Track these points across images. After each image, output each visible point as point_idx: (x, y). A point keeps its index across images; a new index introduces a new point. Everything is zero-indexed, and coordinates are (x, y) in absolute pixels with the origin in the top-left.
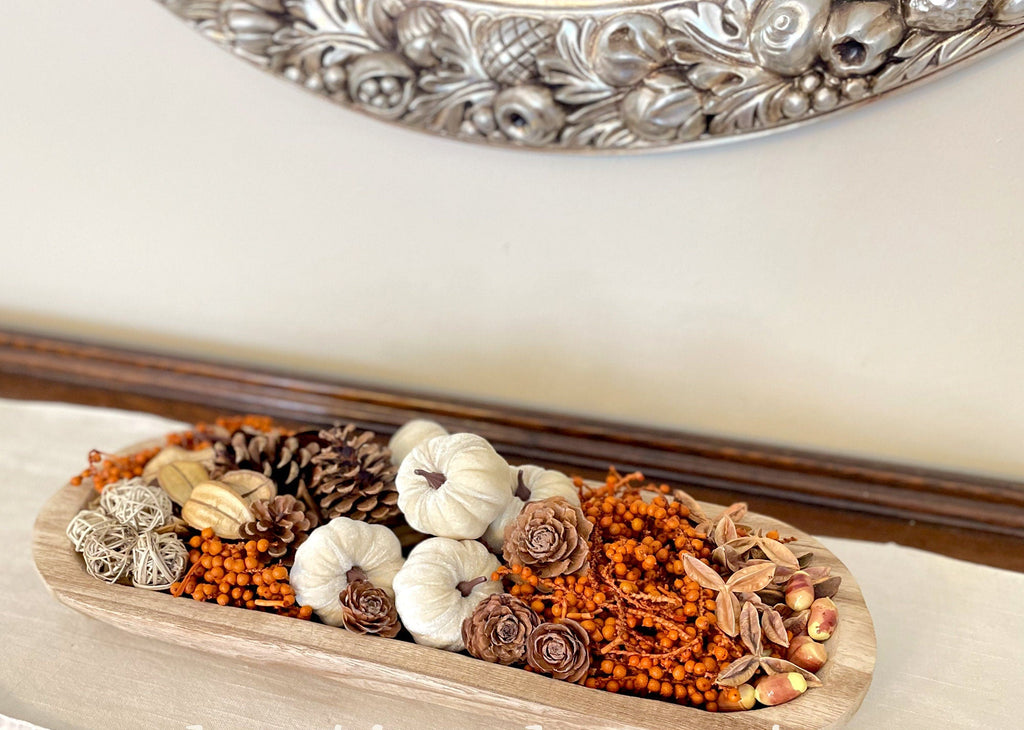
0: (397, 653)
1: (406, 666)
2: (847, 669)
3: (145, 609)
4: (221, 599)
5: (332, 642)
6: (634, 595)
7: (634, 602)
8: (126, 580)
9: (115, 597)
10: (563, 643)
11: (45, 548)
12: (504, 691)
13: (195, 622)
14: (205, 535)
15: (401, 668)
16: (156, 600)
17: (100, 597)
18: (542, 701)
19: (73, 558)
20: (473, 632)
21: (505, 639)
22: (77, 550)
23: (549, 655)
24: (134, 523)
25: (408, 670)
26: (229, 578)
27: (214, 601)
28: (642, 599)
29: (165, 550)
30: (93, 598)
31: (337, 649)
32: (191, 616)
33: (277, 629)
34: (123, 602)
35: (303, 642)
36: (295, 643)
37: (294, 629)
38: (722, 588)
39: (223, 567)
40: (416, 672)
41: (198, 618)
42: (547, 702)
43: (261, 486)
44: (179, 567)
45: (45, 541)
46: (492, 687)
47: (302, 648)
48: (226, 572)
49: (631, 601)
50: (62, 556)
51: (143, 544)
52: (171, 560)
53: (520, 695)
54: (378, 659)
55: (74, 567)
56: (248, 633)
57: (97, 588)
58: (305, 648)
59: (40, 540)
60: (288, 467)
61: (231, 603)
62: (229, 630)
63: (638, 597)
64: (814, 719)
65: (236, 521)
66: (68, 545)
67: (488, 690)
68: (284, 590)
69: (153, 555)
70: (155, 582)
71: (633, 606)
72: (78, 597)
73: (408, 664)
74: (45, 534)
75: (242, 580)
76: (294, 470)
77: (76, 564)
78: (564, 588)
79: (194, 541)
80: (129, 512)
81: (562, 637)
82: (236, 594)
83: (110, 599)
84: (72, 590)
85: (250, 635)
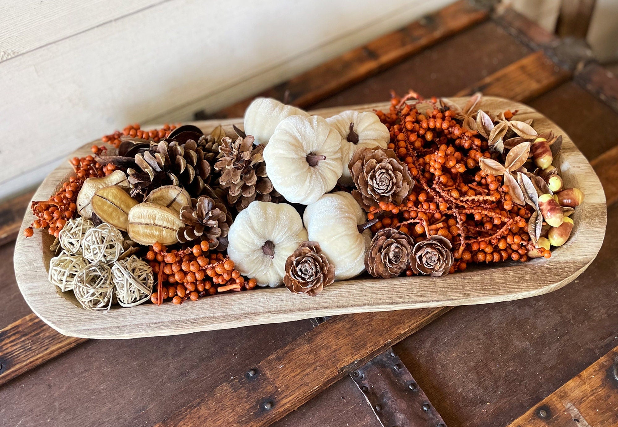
1: (341, 304)
2: (592, 205)
3: (142, 325)
4: (193, 297)
5: (284, 303)
6: (462, 199)
7: (464, 204)
8: (116, 305)
9: (116, 323)
10: (436, 253)
11: (38, 298)
12: (411, 300)
13: (185, 322)
14: (156, 249)
15: (338, 307)
16: (146, 314)
17: (105, 325)
18: (436, 299)
19: (64, 299)
20: (372, 262)
21: (396, 261)
22: (63, 291)
23: (428, 264)
24: (104, 260)
25: (343, 307)
27: (189, 299)
28: (467, 200)
29: (138, 273)
30: (100, 329)
31: (290, 307)
32: (179, 319)
33: (242, 307)
34: (122, 324)
35: (266, 310)
36: (261, 313)
37: (254, 302)
38: (504, 172)
39: (181, 270)
40: (350, 306)
41: (184, 318)
42: (439, 298)
43: (178, 195)
44: (151, 282)
45: (34, 291)
46: (401, 300)
47: (267, 315)
48: (185, 274)
49: (461, 204)
50: (55, 300)
51: (120, 274)
52: (144, 279)
53: (421, 299)
54: (322, 305)
55: (70, 307)
56: (224, 317)
57: (98, 319)
58: (270, 314)
59: (30, 292)
60: (187, 170)
61: (201, 296)
62: (211, 320)
63: (465, 199)
65: (173, 230)
66: (54, 289)
68: (235, 276)
69: (131, 281)
70: (138, 299)
71: (463, 207)
72: (89, 332)
75: (199, 277)
76: (192, 171)
77: (68, 304)
78: (415, 209)
79: (150, 255)
80: (97, 253)
81: (434, 249)
82: (201, 288)
83: (112, 325)
84: (80, 328)
85: (227, 318)
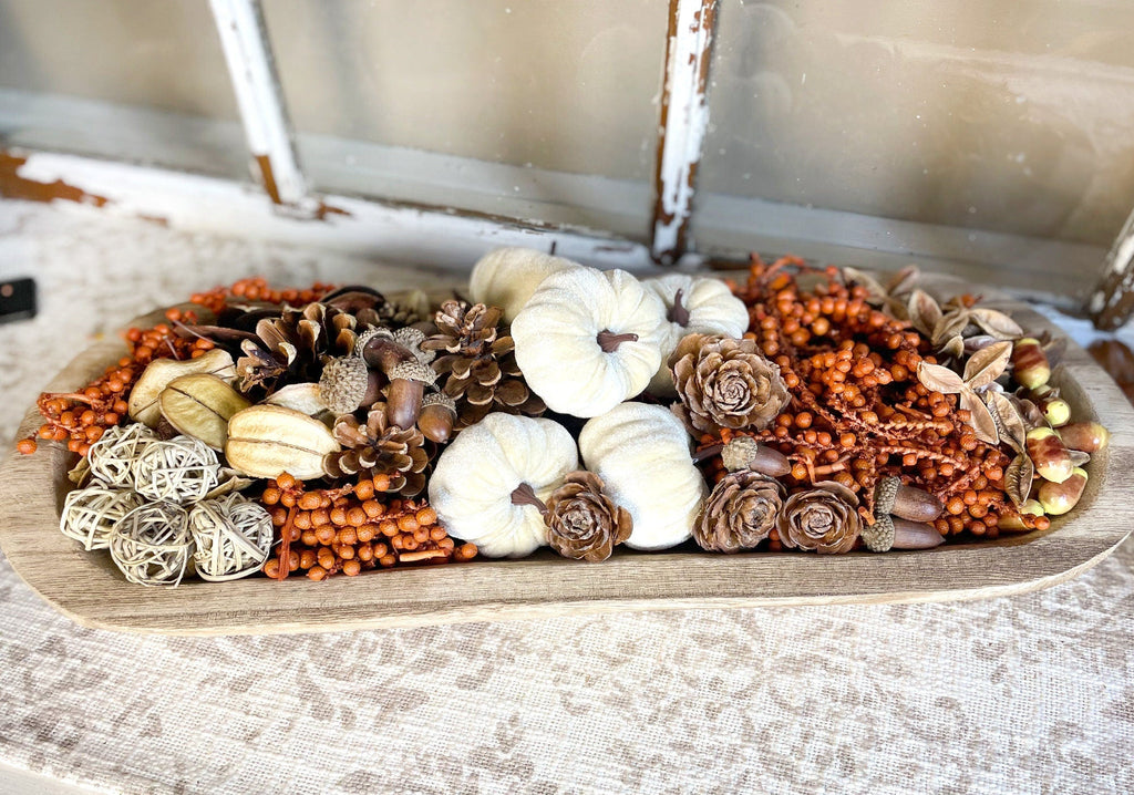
0: (621, 578)
1: (641, 592)
2: (1122, 450)
3: (244, 613)
4: (350, 569)
5: (531, 587)
6: (882, 426)
7: (886, 435)
8: (193, 577)
9: (189, 607)
10: (829, 512)
11: (34, 558)
13: (329, 611)
14: (280, 484)
15: (636, 597)
16: (253, 594)
17: (168, 611)
18: (828, 591)
21: (755, 527)
22: (88, 548)
23: (812, 530)
24: (176, 497)
25: (646, 597)
26: (348, 538)
27: (341, 573)
28: (893, 428)
29: (242, 522)
31: (544, 594)
32: (318, 605)
33: (447, 589)
34: (204, 610)
35: (493, 597)
36: (482, 602)
37: (470, 582)
38: (962, 389)
39: (330, 523)
40: (658, 597)
41: (329, 604)
42: (834, 590)
44: (267, 540)
45: (29, 547)
47: (494, 606)
48: (338, 529)
50: (68, 564)
51: (206, 523)
52: (255, 534)
54: (604, 593)
56: (411, 606)
57: (154, 599)
58: (498, 604)
59: (20, 548)
61: (365, 568)
62: (383, 609)
64: (1120, 521)
65: (316, 453)
66: (71, 546)
67: (757, 595)
68: (437, 535)
69: (229, 534)
70: (238, 568)
71: (887, 443)
72: (133, 621)
73: (643, 589)
74: (23, 535)
75: (366, 535)
77: (99, 573)
79: (270, 495)
81: (826, 504)
82: (366, 555)
83: (181, 610)
85: (415, 607)
